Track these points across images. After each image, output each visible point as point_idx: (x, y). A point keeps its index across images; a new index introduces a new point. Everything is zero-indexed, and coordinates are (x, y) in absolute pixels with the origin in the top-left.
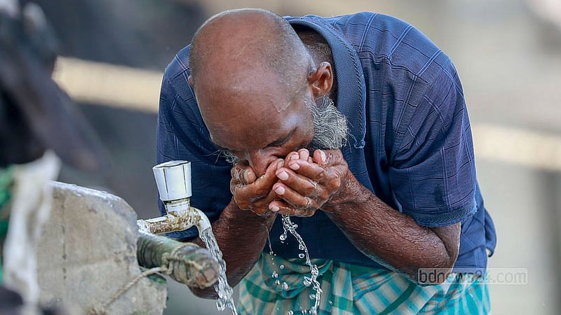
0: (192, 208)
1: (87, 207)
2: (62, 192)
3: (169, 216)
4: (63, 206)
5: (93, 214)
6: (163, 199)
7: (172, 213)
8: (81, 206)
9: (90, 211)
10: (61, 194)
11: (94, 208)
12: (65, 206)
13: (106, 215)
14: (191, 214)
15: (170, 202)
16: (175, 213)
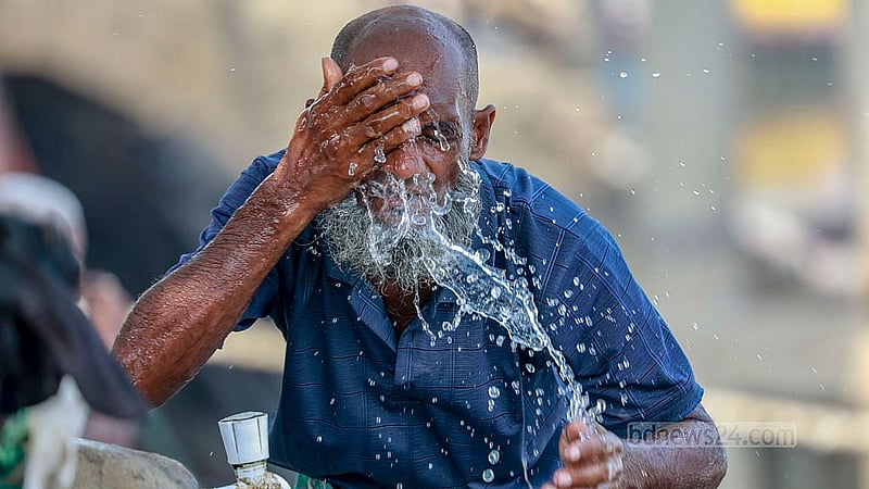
0: (269, 474)
1: (132, 472)
2: (100, 454)
3: (240, 483)
4: (100, 472)
5: (139, 482)
6: (231, 463)
7: (244, 481)
8: (125, 472)
9: (136, 478)
10: (98, 457)
11: (142, 474)
12: (104, 472)
13: (157, 483)
14: (268, 481)
15: (241, 466)
16: (248, 481)
